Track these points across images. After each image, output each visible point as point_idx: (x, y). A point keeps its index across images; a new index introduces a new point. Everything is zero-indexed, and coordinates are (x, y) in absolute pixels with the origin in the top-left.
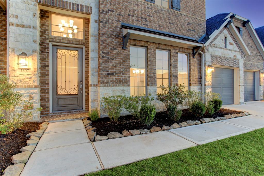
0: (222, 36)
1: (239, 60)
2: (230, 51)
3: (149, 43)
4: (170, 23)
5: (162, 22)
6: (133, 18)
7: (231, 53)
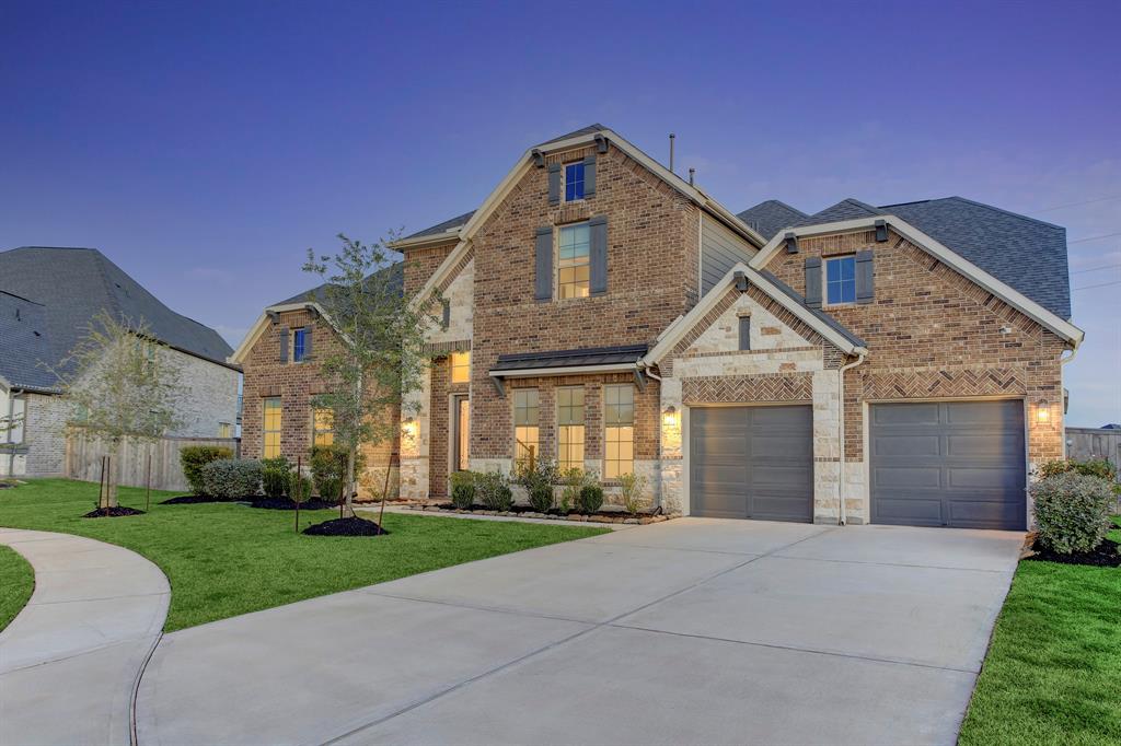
0: (730, 318)
1: (808, 376)
2: (765, 355)
3: (540, 380)
4: (584, 329)
5: (568, 332)
6: (517, 342)
7: (769, 358)
